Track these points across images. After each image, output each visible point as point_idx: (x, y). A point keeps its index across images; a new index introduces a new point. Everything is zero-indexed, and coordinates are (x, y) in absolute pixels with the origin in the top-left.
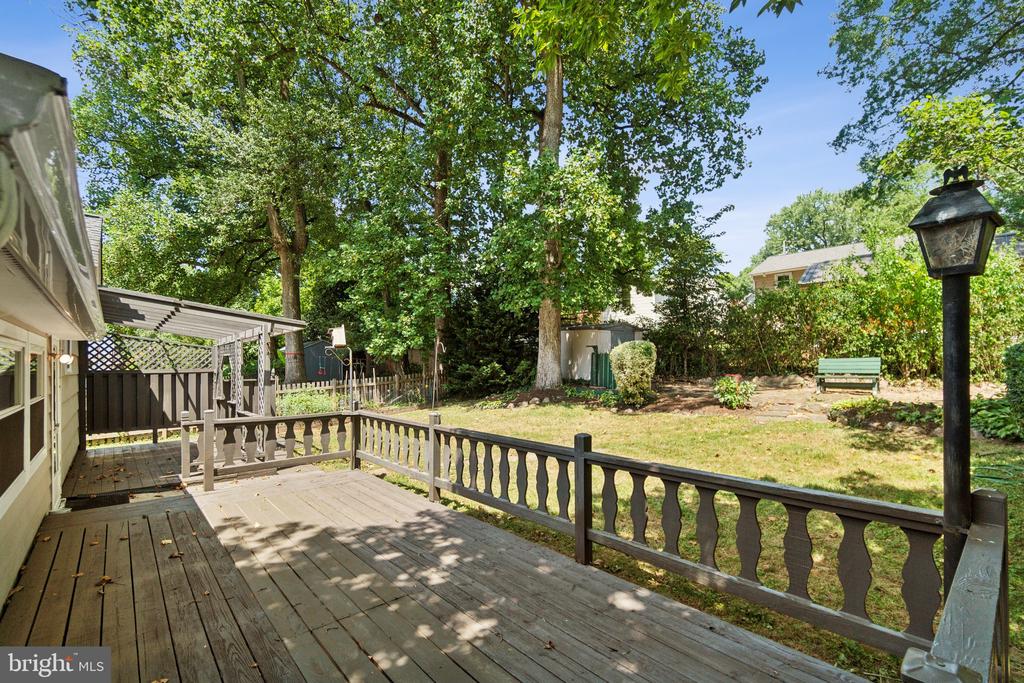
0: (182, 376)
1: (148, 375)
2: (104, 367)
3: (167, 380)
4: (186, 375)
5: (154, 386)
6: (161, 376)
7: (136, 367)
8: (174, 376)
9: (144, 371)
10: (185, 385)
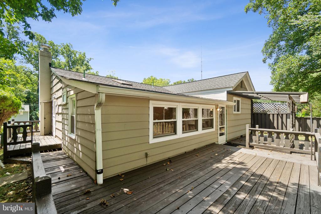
0: (281, 115)
1: (269, 114)
2: (257, 112)
3: (276, 116)
4: (282, 115)
5: (271, 117)
6: (273, 115)
7: (266, 112)
8: (278, 115)
9: (268, 113)
10: (282, 118)
